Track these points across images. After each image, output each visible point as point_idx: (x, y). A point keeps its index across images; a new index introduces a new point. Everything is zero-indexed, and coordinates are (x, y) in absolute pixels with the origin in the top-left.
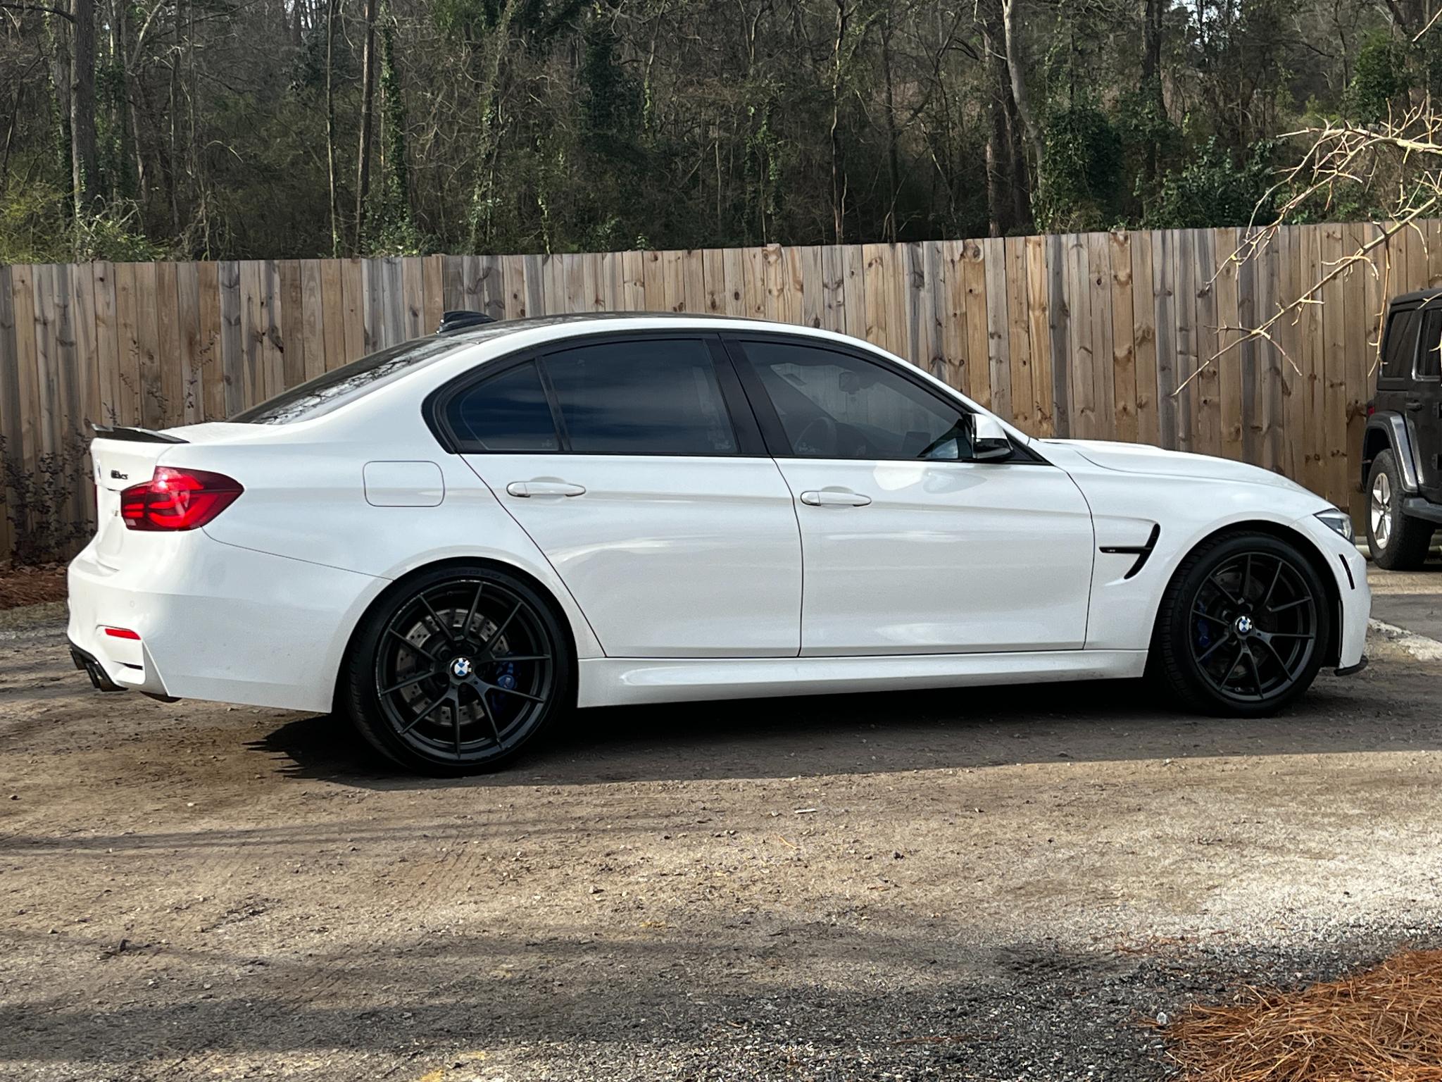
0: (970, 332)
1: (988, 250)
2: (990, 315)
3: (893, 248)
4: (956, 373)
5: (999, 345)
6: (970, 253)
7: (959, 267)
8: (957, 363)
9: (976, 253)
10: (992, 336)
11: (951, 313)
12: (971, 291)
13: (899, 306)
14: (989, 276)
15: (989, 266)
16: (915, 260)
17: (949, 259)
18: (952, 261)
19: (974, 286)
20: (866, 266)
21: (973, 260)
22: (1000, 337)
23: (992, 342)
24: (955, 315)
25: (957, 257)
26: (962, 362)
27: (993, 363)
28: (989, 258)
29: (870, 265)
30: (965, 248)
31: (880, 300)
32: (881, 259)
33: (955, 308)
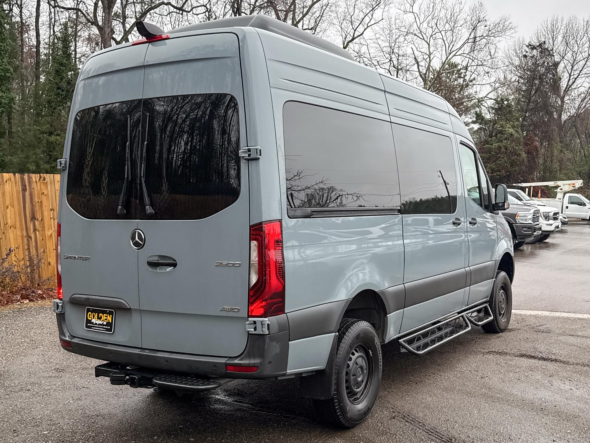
0: (44, 208)
1: (48, 178)
2: (51, 202)
3: (15, 175)
4: (40, 224)
5: (53, 214)
6: (42, 179)
7: (38, 184)
8: (40, 220)
9: (44, 179)
10: (51, 210)
11: (37, 201)
12: (43, 193)
13: (18, 198)
14: (49, 188)
15: (49, 184)
16: (23, 180)
17: (35, 181)
18: (36, 181)
19: (44, 191)
20: (5, 181)
21: (43, 182)
22: (54, 210)
23: (52, 212)
24: (38, 202)
25: (38, 180)
26: (42, 220)
27: (52, 220)
28: (49, 182)
29: (6, 181)
30: (40, 177)
31: (11, 194)
32: (10, 179)
33: (38, 199)
